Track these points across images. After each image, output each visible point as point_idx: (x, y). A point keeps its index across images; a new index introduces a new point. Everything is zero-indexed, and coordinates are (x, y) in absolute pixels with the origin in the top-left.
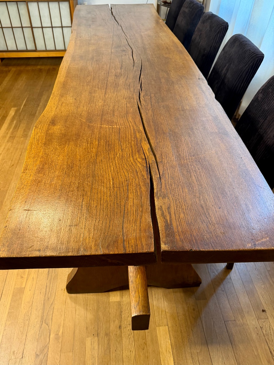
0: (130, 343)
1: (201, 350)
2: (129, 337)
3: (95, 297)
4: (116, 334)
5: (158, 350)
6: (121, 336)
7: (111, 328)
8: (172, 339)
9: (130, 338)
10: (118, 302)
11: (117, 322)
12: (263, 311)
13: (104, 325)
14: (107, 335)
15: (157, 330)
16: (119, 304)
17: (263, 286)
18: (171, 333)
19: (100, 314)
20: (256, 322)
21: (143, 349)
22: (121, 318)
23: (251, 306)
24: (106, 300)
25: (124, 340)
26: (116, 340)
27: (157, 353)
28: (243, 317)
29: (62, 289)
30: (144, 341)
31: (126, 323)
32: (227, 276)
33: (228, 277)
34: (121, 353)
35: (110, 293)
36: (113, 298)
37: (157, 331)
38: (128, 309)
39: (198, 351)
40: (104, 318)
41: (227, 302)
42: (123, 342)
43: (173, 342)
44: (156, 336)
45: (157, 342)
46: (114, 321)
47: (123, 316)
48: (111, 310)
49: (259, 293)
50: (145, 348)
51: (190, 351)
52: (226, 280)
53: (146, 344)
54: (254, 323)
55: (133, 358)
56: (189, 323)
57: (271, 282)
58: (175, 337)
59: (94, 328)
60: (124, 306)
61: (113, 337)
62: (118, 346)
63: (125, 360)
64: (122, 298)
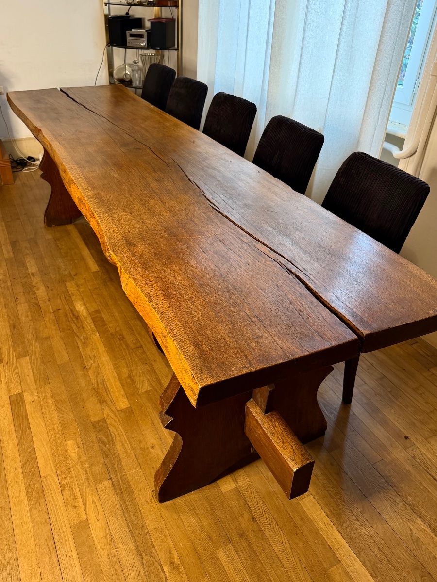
0: (277, 533)
1: (363, 508)
2: (272, 527)
3: (200, 495)
4: (253, 530)
5: (315, 528)
6: (260, 530)
7: (243, 525)
8: (324, 507)
9: (273, 528)
10: (234, 489)
11: (246, 515)
12: (406, 438)
13: (232, 526)
14: (242, 535)
15: (301, 504)
16: (237, 491)
17: (393, 411)
18: (320, 502)
19: (219, 513)
20: (404, 454)
21: (297, 535)
22: (249, 507)
23: (391, 437)
24: (217, 493)
25: (267, 533)
26: (257, 537)
27: (316, 533)
28: (389, 452)
29: (147, 502)
30: (292, 523)
31: (258, 511)
32: (348, 412)
33: (351, 413)
34: (272, 549)
35: (218, 482)
36: (226, 486)
37: (303, 506)
38: (252, 493)
39: (361, 510)
40: (226, 517)
41: (364, 442)
42: (268, 536)
43: (327, 511)
44: (304, 512)
45: (309, 519)
46: (242, 515)
47: (250, 504)
48: (231, 503)
49: (393, 421)
50: (299, 532)
51: (351, 513)
52: (350, 418)
53: (297, 527)
54: (403, 455)
55: (290, 550)
56: (334, 482)
57: (398, 403)
58: (327, 505)
59: (220, 534)
60: (245, 491)
61: (252, 535)
62: (263, 543)
63: (280, 556)
64: (237, 482)
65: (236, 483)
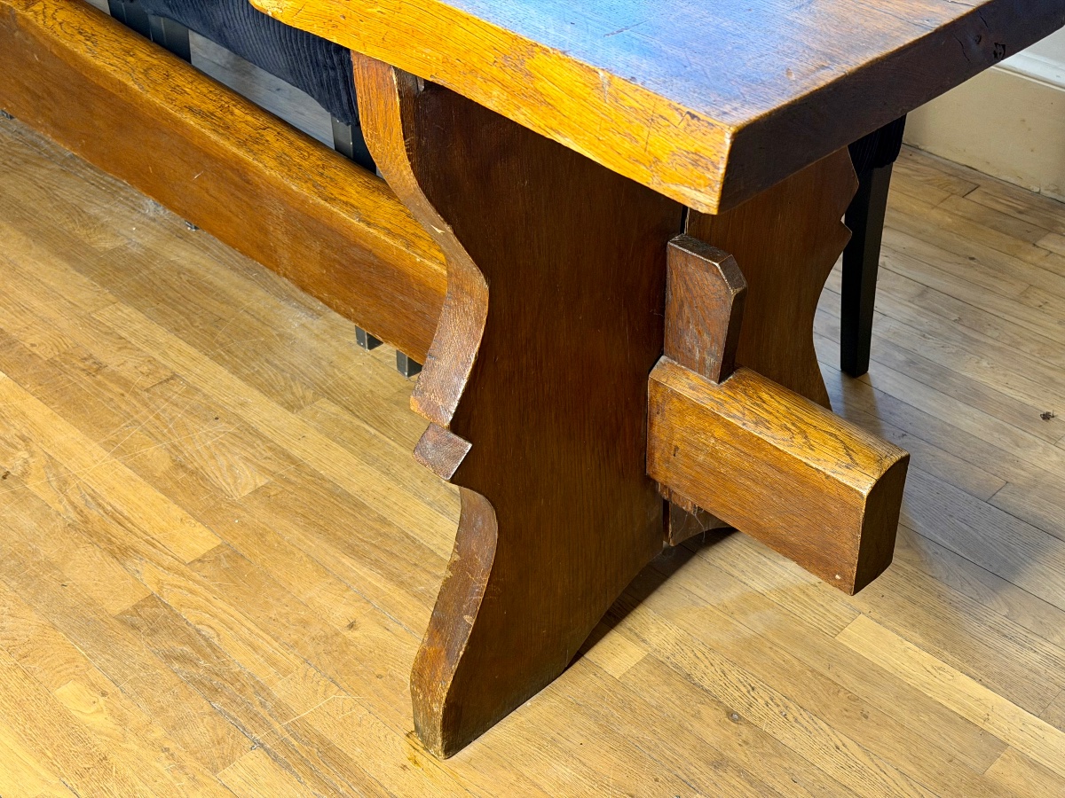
0: (811, 729)
1: (1008, 605)
2: (791, 719)
3: (554, 702)
4: (746, 743)
5: (907, 687)
6: (764, 736)
7: (710, 739)
8: (910, 633)
9: (796, 720)
10: (645, 660)
11: (708, 712)
12: (1046, 417)
13: (681, 751)
14: (719, 763)
15: (845, 643)
16: (656, 663)
17: (984, 364)
18: (891, 624)
19: (627, 729)
20: (1057, 454)
21: (866, 717)
22: (706, 691)
23: (1006, 425)
24: (599, 683)
25: (784, 736)
26: (763, 755)
27: (918, 700)
28: (1016, 462)
29: (404, 767)
30: (841, 694)
31: (737, 694)
32: (870, 395)
33: (877, 395)
34: (816, 772)
35: (591, 655)
36: (616, 660)
37: (850, 647)
38: (699, 655)
39: (1005, 611)
40: (654, 732)
41: (940, 453)
42: (791, 744)
43: (920, 640)
44: (860, 659)
45: (881, 672)
46: (697, 716)
47: (706, 684)
48: (652, 696)
49: (995, 387)
50: (867, 709)
51: (983, 627)
52: (880, 406)
53: (857, 699)
54: (1054, 458)
55: (866, 760)
56: (908, 568)
57: (991, 342)
58: (913, 625)
59: (656, 780)
60: (678, 657)
61: (746, 755)
62: (786, 765)
63: (847, 782)
64: (644, 641)
65: (643, 644)
